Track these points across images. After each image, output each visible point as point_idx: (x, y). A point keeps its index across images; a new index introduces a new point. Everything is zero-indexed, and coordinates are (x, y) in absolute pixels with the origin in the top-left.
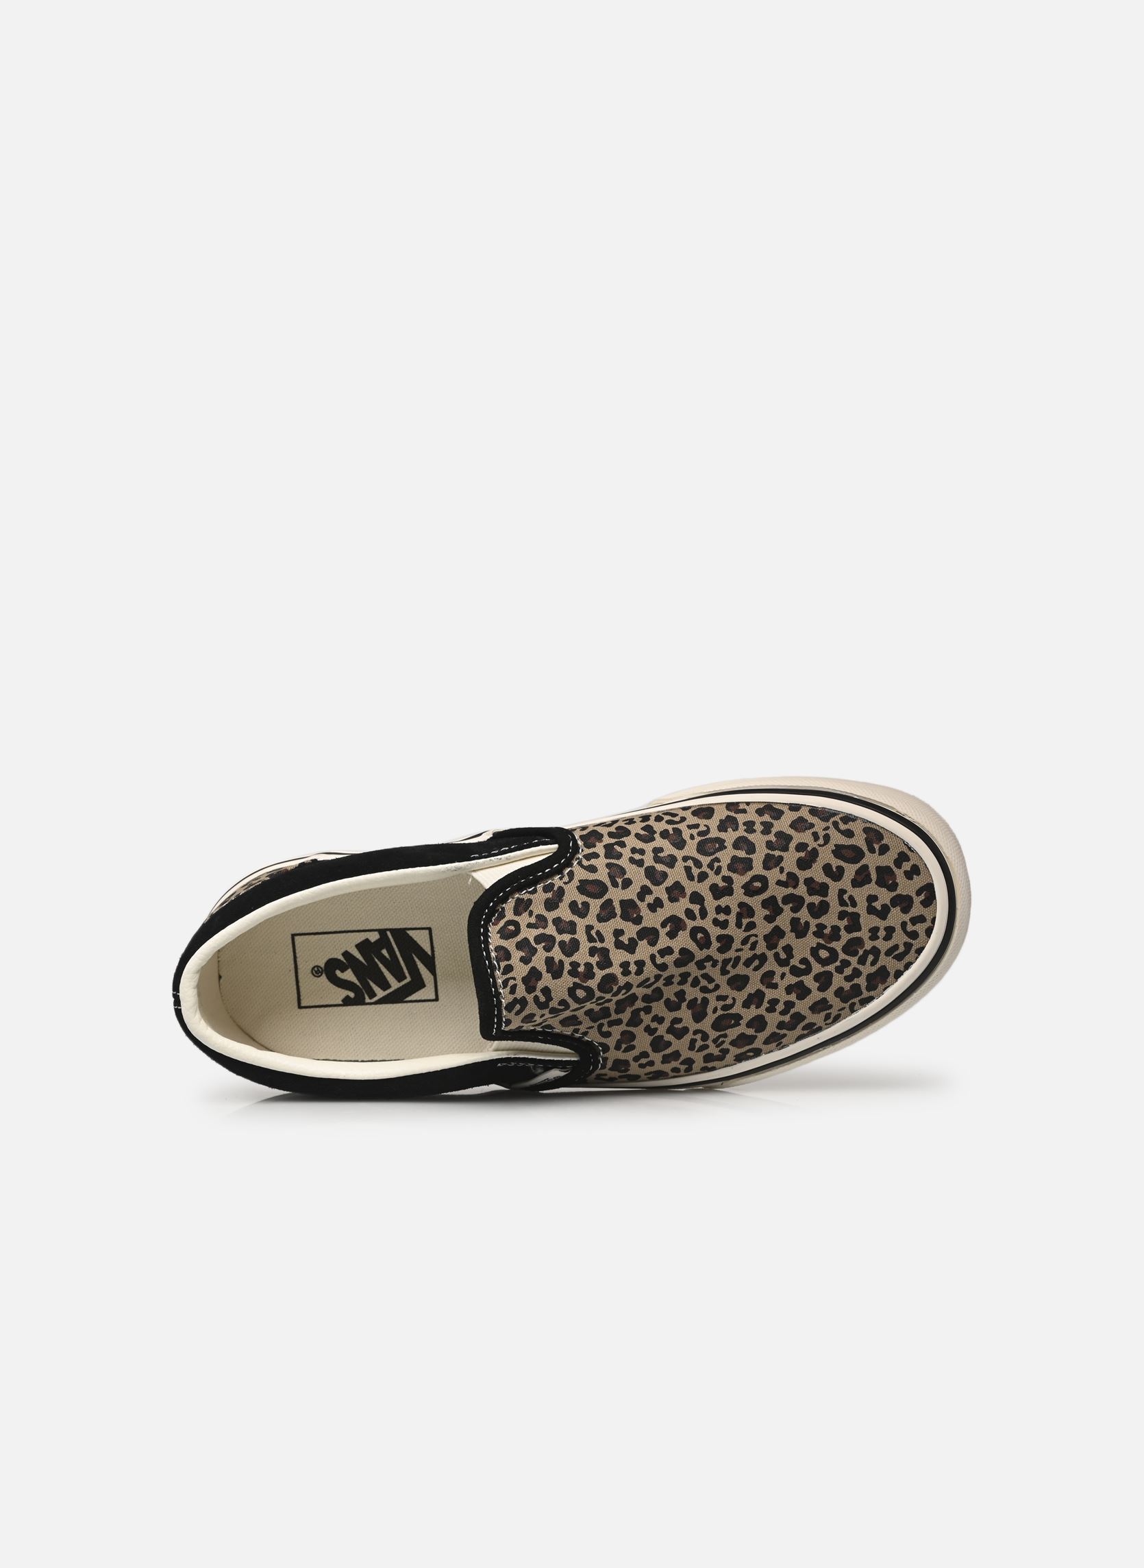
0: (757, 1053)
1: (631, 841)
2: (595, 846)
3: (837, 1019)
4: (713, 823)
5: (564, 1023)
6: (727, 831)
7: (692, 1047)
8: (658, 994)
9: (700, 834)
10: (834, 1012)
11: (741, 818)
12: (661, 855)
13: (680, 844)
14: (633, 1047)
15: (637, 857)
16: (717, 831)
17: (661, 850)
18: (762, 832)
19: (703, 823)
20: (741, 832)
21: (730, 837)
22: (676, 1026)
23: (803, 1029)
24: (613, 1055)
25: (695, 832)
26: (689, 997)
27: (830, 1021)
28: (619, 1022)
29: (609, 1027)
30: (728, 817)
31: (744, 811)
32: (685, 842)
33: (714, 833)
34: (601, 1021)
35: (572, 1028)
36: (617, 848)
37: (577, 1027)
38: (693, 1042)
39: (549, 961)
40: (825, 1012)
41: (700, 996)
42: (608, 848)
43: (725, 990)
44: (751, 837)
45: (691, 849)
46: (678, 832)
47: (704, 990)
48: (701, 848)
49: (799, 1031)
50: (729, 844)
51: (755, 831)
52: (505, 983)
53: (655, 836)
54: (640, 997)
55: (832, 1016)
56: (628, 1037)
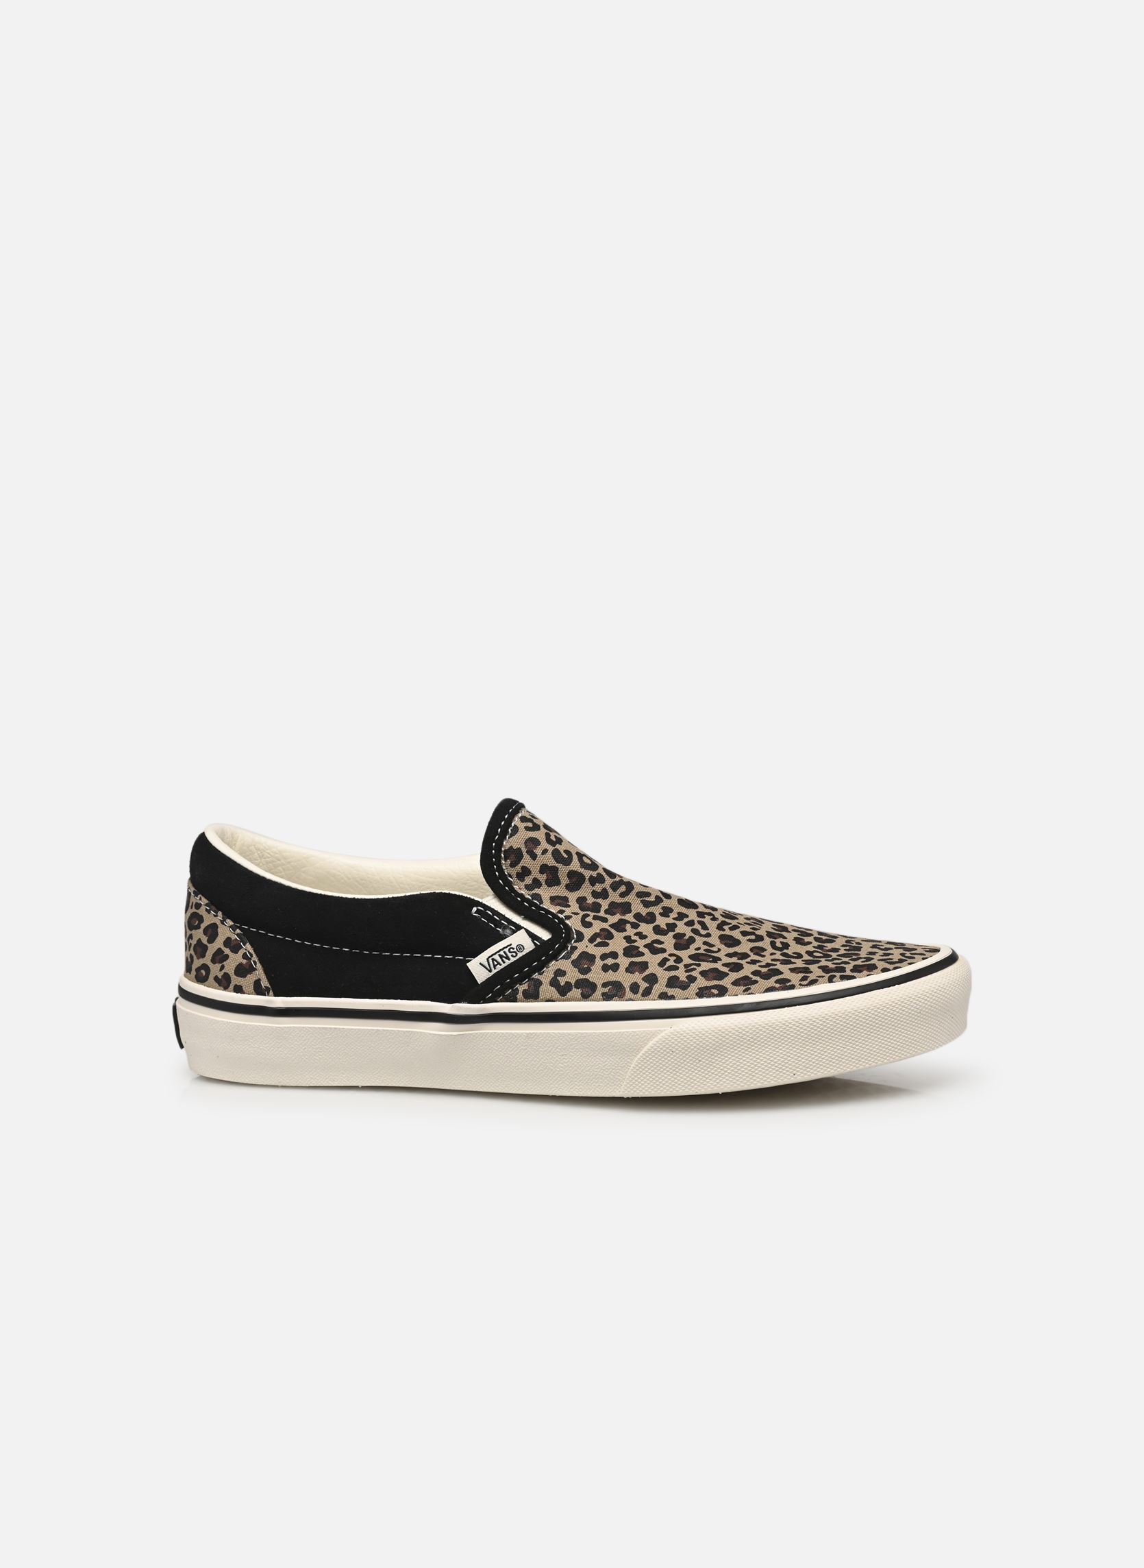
0: (722, 991)
3: (813, 982)
5: (554, 900)
7: (662, 963)
8: (650, 918)
10: (812, 977)
14: (607, 945)
22: (655, 945)
23: (777, 982)
24: (583, 946)
26: (677, 930)
27: (805, 983)
28: (605, 920)
29: (593, 919)
34: (589, 913)
35: (559, 908)
37: (563, 909)
38: (665, 961)
40: (804, 974)
41: (689, 934)
43: (714, 940)
47: (695, 931)
49: (771, 982)
54: (634, 912)
55: (809, 980)
56: (606, 935)
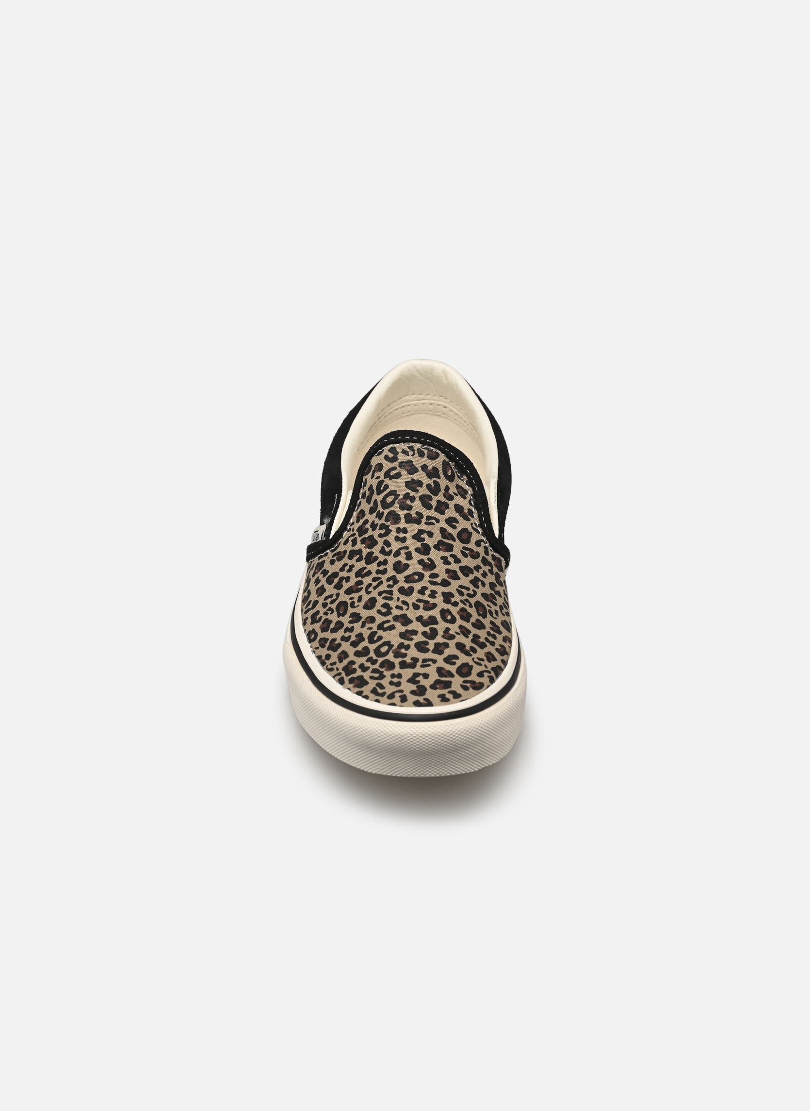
39: (420, 483)
52: (411, 448)
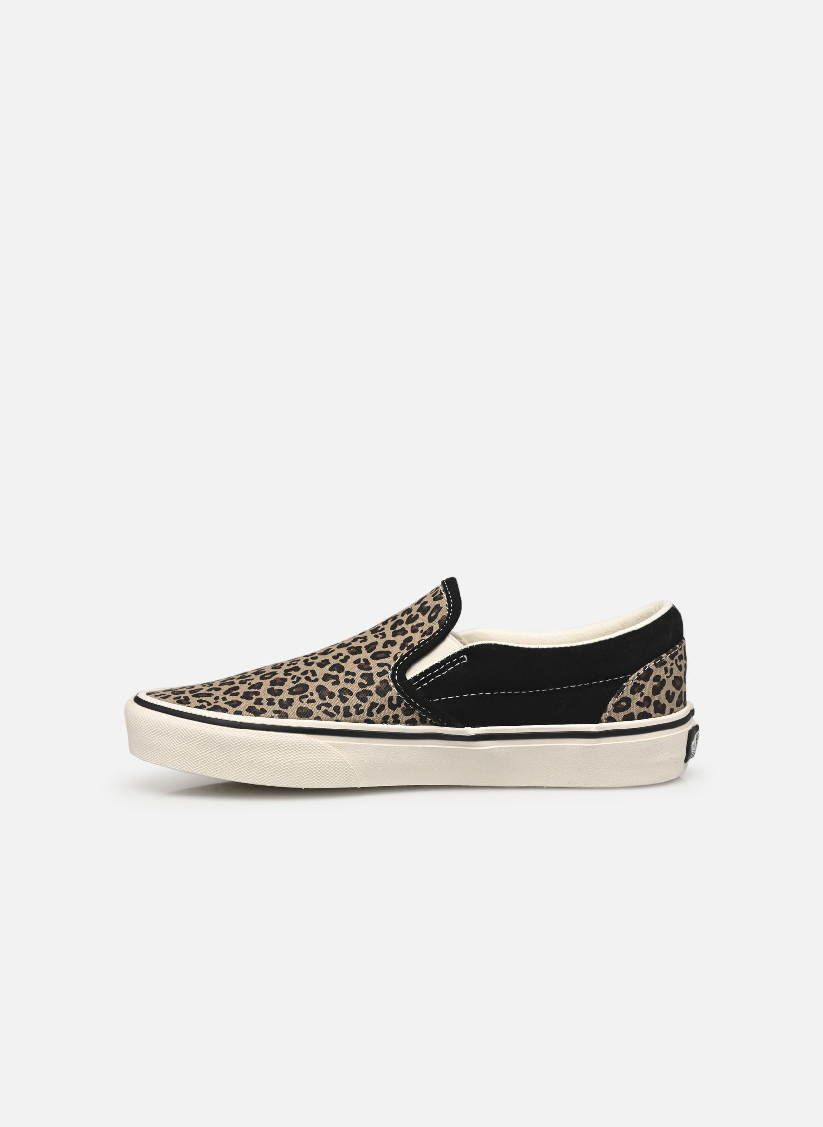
1: (355, 688)
2: (381, 682)
4: (297, 704)
6: (287, 699)
9: (307, 696)
11: (277, 707)
12: (333, 681)
13: (320, 689)
15: (350, 677)
16: (294, 699)
17: (333, 684)
18: (262, 699)
19: (305, 704)
20: (277, 700)
21: (285, 696)
25: (310, 698)
30: (287, 708)
31: (275, 712)
32: (317, 690)
33: (296, 697)
36: (365, 682)
42: (371, 682)
44: (270, 696)
45: (312, 687)
46: (322, 697)
48: (306, 687)
50: (286, 692)
51: (267, 700)
53: (338, 694)
